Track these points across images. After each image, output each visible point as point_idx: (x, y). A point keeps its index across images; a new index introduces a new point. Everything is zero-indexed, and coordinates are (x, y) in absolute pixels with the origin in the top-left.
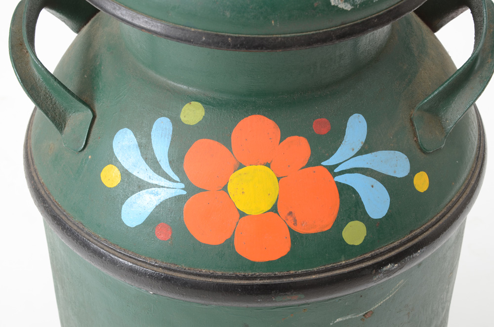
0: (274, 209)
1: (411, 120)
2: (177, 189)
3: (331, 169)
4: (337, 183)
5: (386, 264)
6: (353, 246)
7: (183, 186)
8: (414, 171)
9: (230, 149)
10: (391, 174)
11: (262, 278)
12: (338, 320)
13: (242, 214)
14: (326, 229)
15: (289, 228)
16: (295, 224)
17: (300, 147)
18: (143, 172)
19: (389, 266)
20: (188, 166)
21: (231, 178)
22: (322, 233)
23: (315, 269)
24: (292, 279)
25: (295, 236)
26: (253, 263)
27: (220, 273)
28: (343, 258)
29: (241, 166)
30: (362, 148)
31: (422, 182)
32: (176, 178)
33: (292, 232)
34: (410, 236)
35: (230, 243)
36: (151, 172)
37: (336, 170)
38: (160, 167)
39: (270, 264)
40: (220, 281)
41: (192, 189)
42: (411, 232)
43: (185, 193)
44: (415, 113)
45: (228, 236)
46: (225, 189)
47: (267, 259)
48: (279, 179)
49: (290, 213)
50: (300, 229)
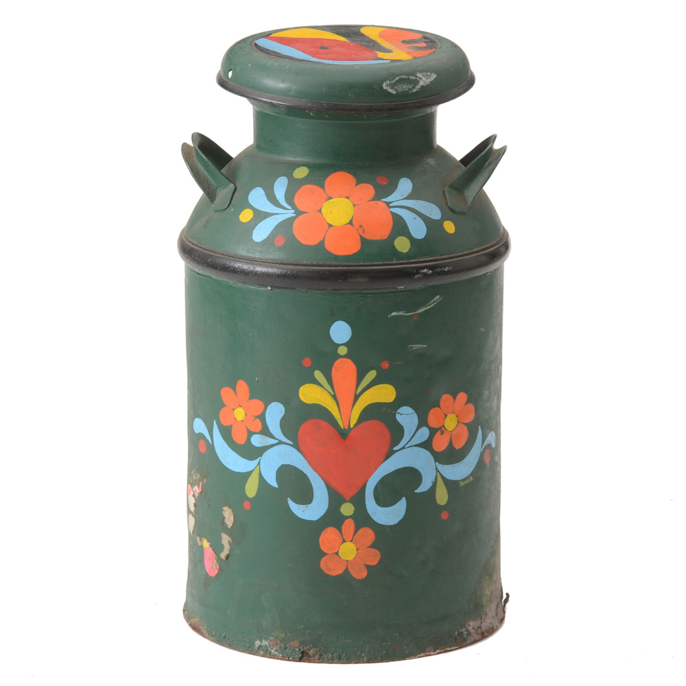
0: (351, 223)
1: (444, 192)
2: (290, 213)
3: (388, 204)
4: (391, 212)
5: (424, 269)
6: (401, 252)
7: (293, 211)
8: (444, 218)
9: (324, 190)
10: (428, 215)
11: (342, 266)
12: (394, 314)
13: (330, 226)
14: (384, 238)
15: (360, 235)
16: (364, 233)
17: (368, 190)
18: (267, 207)
19: (425, 270)
20: (297, 201)
21: (324, 204)
22: (381, 240)
23: (376, 263)
24: (361, 268)
25: (364, 241)
26: (337, 256)
27: (315, 263)
28: (394, 259)
29: (330, 198)
30: (408, 196)
31: (449, 227)
32: (289, 207)
33: (362, 238)
34: (441, 257)
35: (322, 243)
36: (273, 207)
37: (391, 205)
38: (279, 203)
39: (347, 258)
40: (315, 268)
41: (298, 213)
42: (442, 255)
43: (294, 215)
44: (446, 189)
45: (321, 239)
46: (320, 211)
47: (345, 254)
48: (354, 206)
49: (361, 226)
50: (368, 236)
